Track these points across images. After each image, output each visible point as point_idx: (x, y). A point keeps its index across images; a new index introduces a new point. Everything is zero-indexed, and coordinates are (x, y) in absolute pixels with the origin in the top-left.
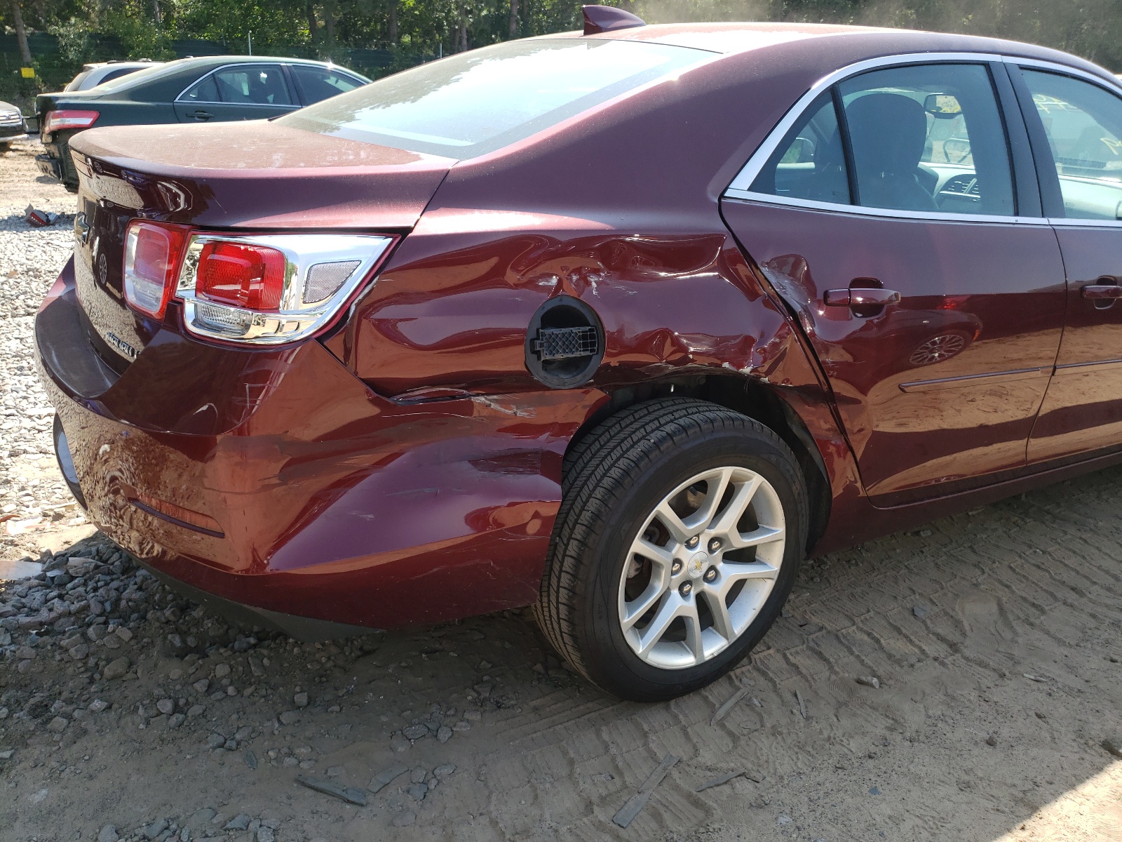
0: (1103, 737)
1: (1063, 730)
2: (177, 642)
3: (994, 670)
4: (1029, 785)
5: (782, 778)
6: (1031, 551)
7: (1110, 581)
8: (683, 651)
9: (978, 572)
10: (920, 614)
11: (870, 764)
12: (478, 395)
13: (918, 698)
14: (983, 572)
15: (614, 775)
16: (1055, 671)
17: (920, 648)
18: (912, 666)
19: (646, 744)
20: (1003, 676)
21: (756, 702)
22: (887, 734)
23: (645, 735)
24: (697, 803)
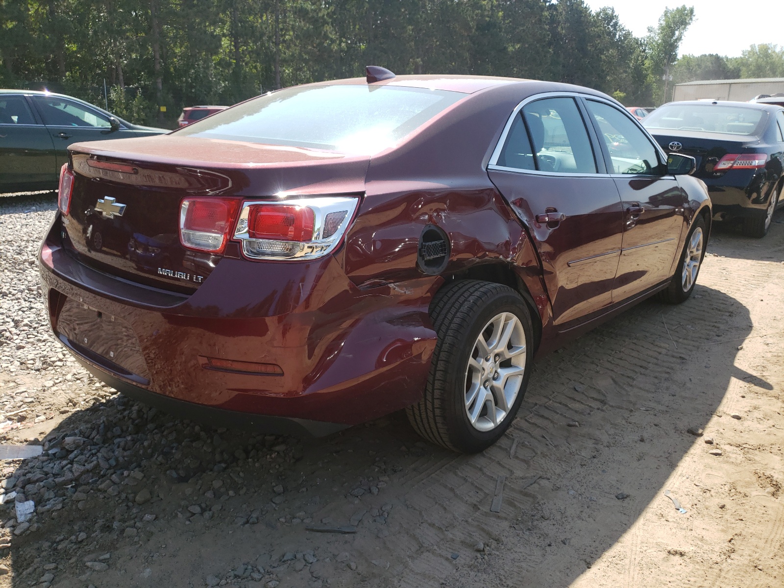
0: (686, 429)
1: (668, 429)
2: (174, 475)
3: (627, 409)
4: (667, 455)
5: (559, 475)
6: (614, 352)
7: (655, 361)
8: (488, 421)
9: (594, 366)
10: (579, 390)
11: (595, 460)
12: (391, 283)
13: (600, 428)
14: (598, 366)
15: (477, 491)
16: (652, 405)
17: (588, 405)
18: (589, 414)
19: (484, 474)
20: (631, 411)
21: (526, 443)
22: (595, 446)
23: (481, 470)
24: (526, 495)
